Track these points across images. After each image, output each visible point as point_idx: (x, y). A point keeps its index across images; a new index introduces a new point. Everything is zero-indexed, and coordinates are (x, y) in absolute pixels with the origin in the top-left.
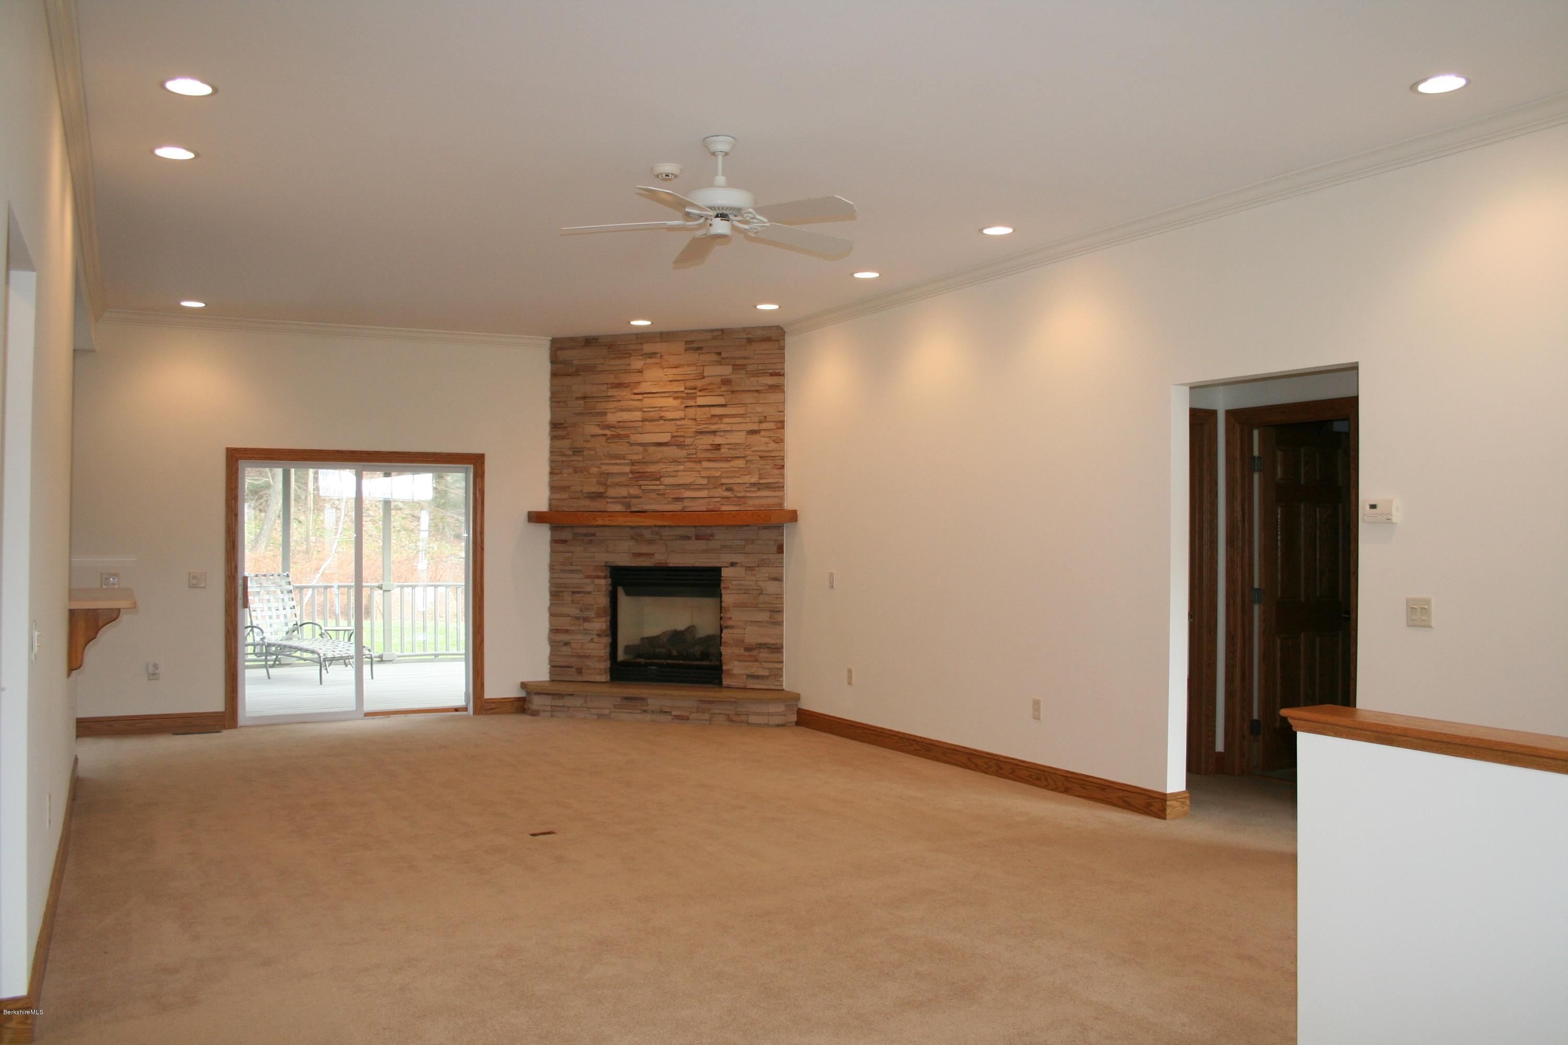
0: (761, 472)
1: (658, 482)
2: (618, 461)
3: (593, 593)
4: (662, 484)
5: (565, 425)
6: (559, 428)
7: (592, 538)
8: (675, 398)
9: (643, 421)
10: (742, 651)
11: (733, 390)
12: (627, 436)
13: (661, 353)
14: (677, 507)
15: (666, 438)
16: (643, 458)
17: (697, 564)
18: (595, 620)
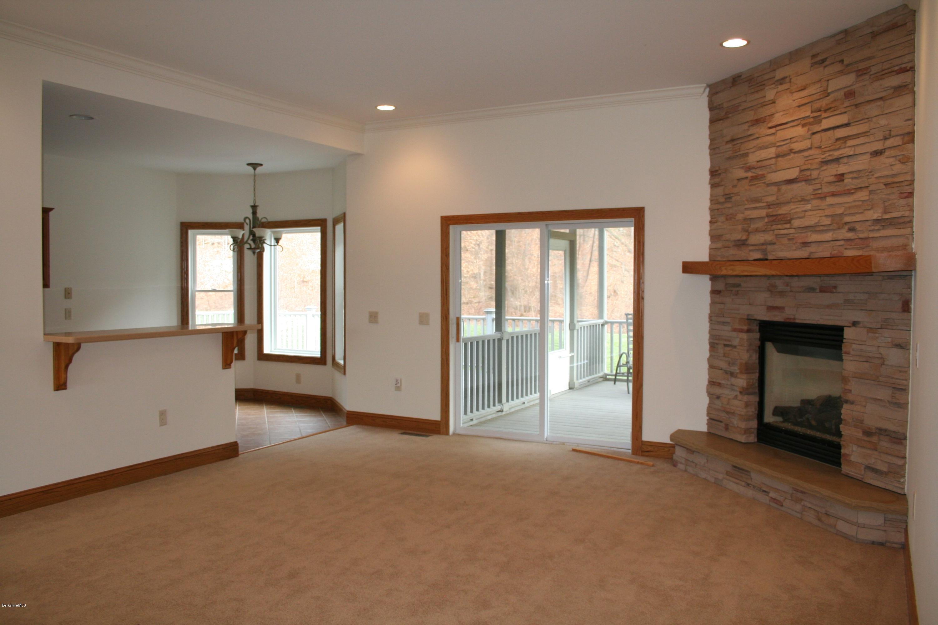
0: (886, 204)
1: (788, 226)
2: (758, 205)
3: (738, 347)
4: (792, 227)
5: (719, 172)
6: (716, 175)
7: (737, 289)
8: (804, 126)
9: (778, 156)
10: (860, 435)
11: (856, 103)
12: (763, 176)
13: (790, 76)
14: (802, 253)
15: (793, 174)
16: (777, 199)
17: (821, 322)
18: (739, 375)
